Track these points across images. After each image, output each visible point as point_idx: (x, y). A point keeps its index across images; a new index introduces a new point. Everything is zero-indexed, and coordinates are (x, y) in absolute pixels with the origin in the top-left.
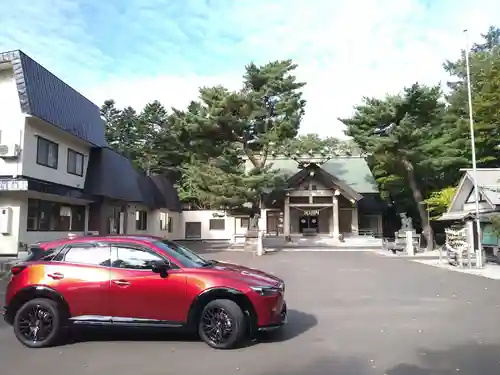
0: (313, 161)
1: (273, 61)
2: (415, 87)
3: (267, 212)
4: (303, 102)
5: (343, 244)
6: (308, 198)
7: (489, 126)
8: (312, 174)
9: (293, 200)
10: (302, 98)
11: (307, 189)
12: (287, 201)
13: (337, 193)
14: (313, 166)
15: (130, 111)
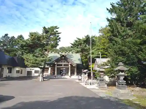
0: (63, 54)
1: (52, 26)
2: (87, 36)
3: (51, 69)
4: (60, 38)
5: (70, 78)
6: (62, 65)
7: (104, 47)
8: (63, 58)
9: (58, 65)
10: (59, 37)
11: (62, 62)
12: (56, 65)
13: (70, 63)
14: (63, 56)
15: (13, 37)
